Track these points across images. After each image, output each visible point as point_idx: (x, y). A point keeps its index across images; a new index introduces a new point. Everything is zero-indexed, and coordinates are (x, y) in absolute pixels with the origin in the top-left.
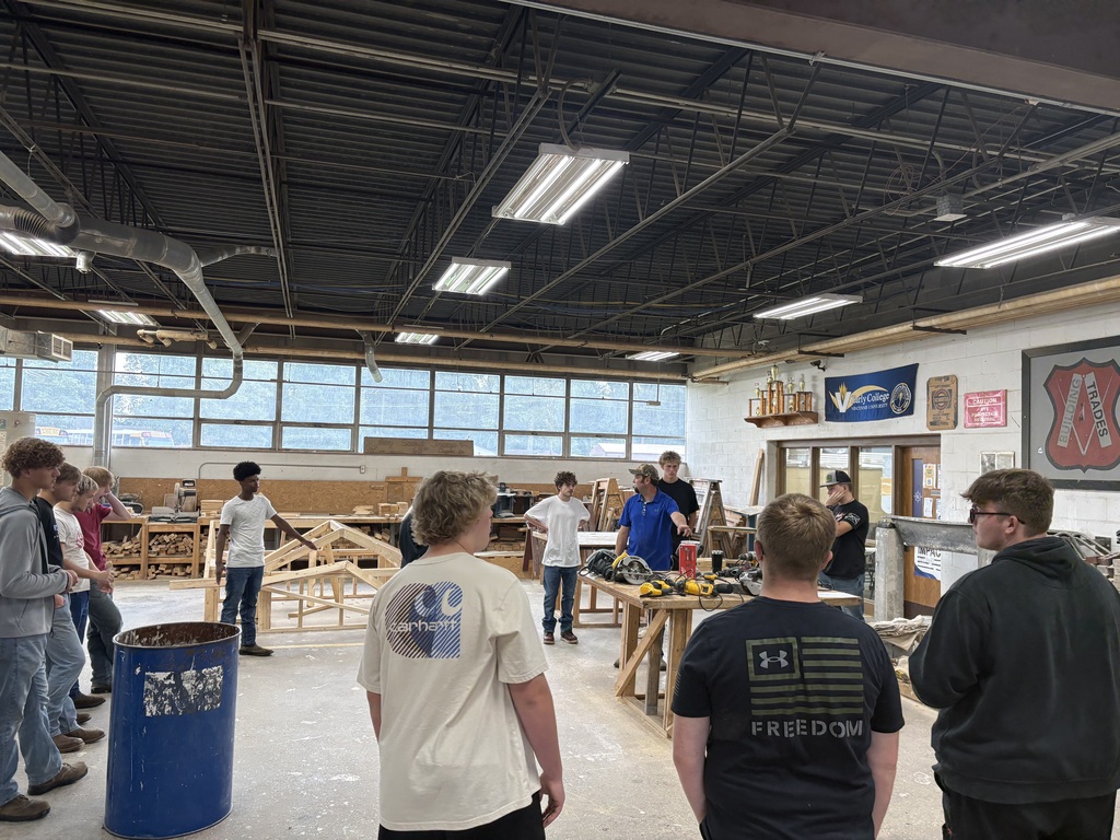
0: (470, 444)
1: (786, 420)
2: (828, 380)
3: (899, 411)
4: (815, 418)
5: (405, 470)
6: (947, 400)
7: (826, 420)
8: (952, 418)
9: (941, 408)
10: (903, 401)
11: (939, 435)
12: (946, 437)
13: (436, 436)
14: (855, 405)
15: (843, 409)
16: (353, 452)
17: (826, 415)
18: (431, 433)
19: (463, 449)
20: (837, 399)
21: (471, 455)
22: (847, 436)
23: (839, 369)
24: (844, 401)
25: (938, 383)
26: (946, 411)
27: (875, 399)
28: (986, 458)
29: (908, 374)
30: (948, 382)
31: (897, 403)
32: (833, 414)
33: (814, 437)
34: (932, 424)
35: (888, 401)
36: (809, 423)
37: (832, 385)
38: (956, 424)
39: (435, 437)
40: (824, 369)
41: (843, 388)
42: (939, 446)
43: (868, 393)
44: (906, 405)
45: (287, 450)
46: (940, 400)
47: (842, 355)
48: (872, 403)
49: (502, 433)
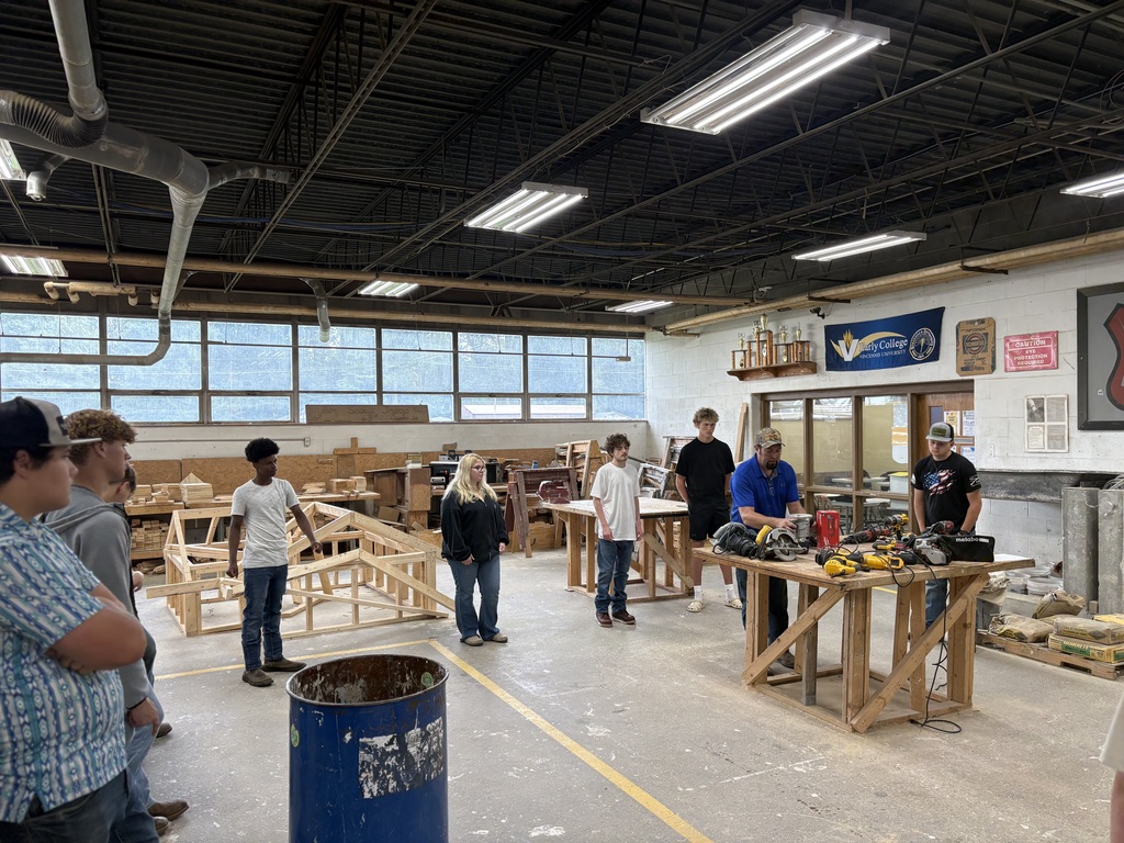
0: (423, 409)
1: (776, 371)
2: (829, 329)
3: (921, 357)
4: (812, 368)
5: (354, 440)
6: (982, 343)
7: (828, 369)
8: (989, 361)
9: (975, 353)
10: (926, 347)
11: (972, 381)
12: (981, 383)
13: (386, 402)
14: (864, 353)
15: (848, 358)
16: (294, 422)
17: (827, 365)
18: (380, 399)
19: (418, 415)
20: (841, 348)
21: (425, 421)
22: (854, 385)
23: (841, 316)
24: (849, 349)
25: (971, 326)
26: (980, 355)
27: (889, 345)
28: (1032, 403)
29: (934, 319)
30: (982, 326)
31: (918, 348)
32: (835, 363)
33: (812, 388)
34: (963, 369)
35: (907, 348)
36: (805, 374)
37: (834, 333)
38: (993, 368)
39: (384, 403)
40: (823, 316)
41: (848, 336)
42: (972, 391)
43: (881, 340)
44: (930, 351)
45: (218, 424)
46: (973, 344)
47: (848, 301)
48: (886, 350)
49: (458, 396)
